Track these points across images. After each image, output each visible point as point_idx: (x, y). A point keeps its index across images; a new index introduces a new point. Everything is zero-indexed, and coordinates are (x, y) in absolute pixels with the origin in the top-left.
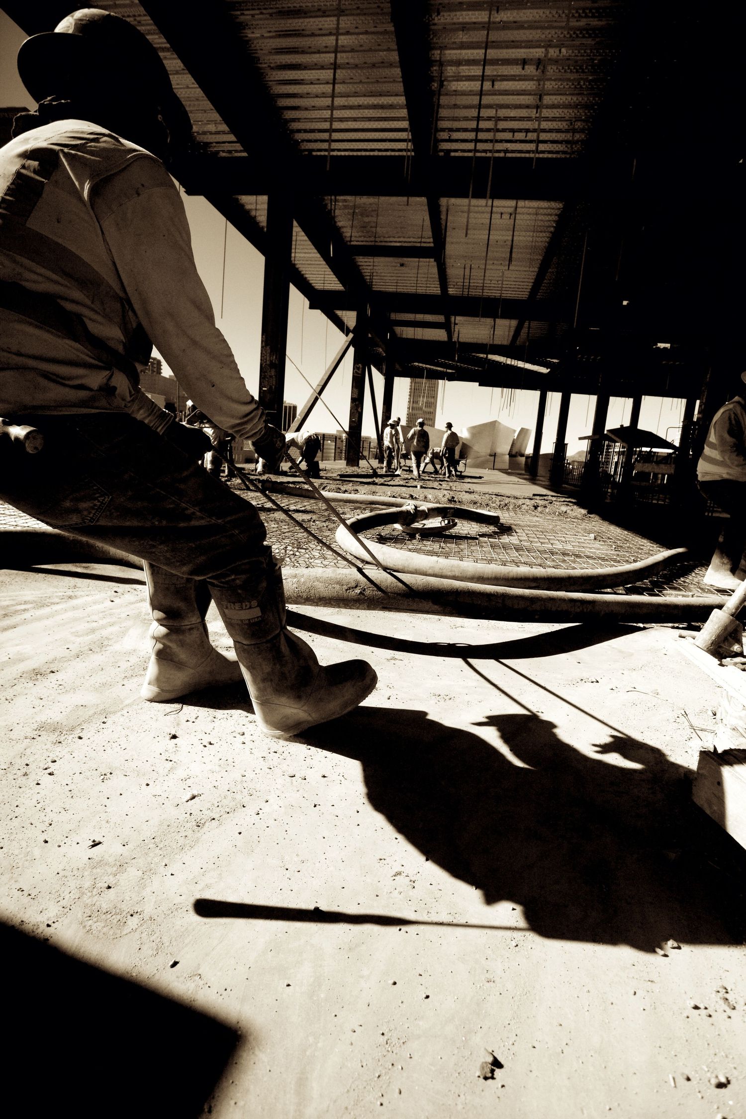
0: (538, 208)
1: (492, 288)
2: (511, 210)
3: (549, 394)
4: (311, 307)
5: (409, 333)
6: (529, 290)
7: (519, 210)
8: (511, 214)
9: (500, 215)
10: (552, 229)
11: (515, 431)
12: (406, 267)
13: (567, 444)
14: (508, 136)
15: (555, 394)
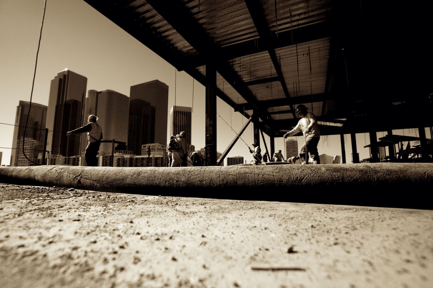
0: (319, 48)
1: (307, 90)
2: (308, 52)
3: (345, 135)
4: (235, 111)
5: (277, 117)
6: (324, 88)
7: (311, 51)
8: (308, 54)
9: (303, 55)
10: (328, 57)
11: (333, 157)
12: (269, 88)
13: (358, 154)
14: (297, 18)
15: (347, 135)
